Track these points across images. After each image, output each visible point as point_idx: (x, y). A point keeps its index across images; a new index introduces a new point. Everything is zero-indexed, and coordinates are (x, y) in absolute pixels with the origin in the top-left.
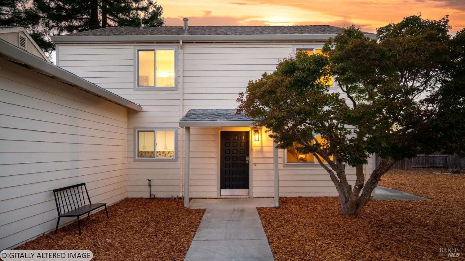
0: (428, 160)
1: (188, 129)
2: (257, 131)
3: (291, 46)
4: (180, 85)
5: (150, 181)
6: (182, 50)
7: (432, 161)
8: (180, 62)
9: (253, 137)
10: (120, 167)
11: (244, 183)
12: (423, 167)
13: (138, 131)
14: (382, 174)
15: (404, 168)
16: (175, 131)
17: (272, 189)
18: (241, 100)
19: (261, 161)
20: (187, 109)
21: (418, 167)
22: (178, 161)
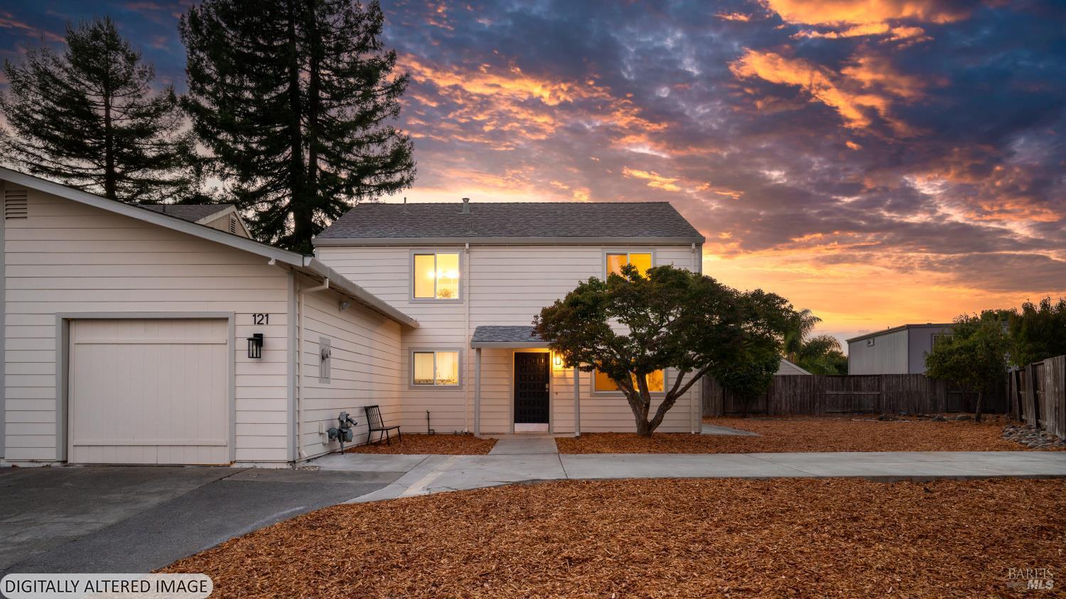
1: (479, 350)
2: (557, 352)
3: (599, 250)
4: (466, 297)
5: (428, 413)
6: (468, 253)
7: (857, 402)
8: (466, 269)
9: (554, 359)
10: (395, 394)
11: (543, 416)
12: (844, 413)
13: (414, 352)
15: (814, 414)
16: (459, 352)
17: (573, 424)
18: (536, 322)
19: (564, 389)
20: (475, 326)
21: (837, 413)
22: (462, 389)
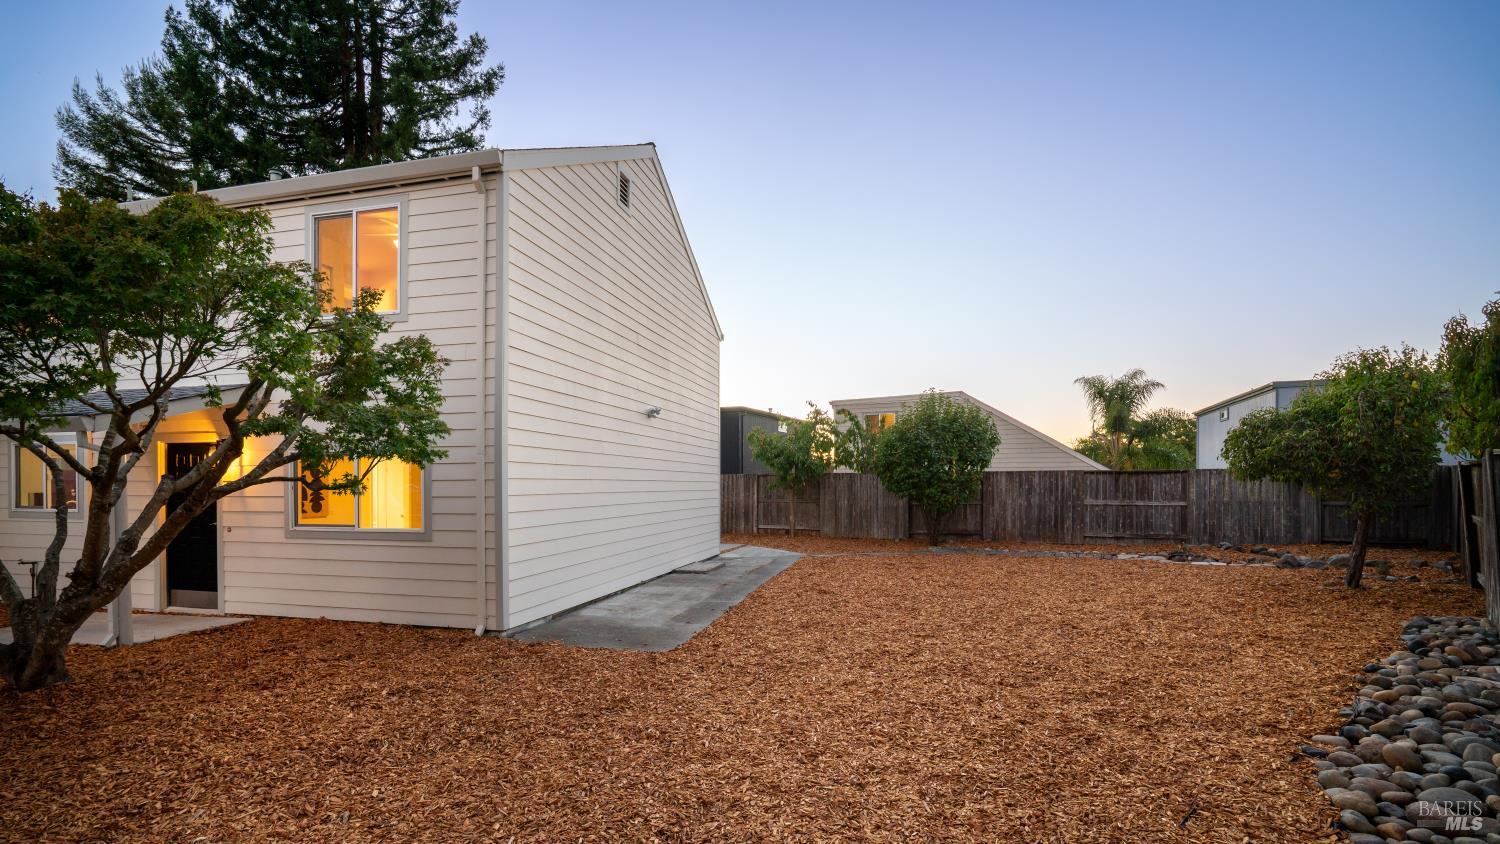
3: (301, 210)
12: (1117, 538)
15: (1063, 539)
21: (1104, 538)
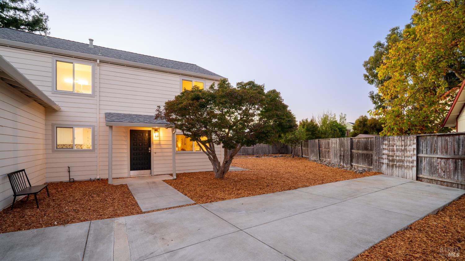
0: (245, 150)
1: (111, 127)
2: (156, 130)
5: (69, 168)
6: (98, 67)
8: (97, 76)
9: (154, 134)
11: (147, 166)
12: (243, 154)
13: (57, 127)
14: (234, 155)
16: (92, 128)
19: (159, 150)
20: (103, 112)
22: (95, 152)
